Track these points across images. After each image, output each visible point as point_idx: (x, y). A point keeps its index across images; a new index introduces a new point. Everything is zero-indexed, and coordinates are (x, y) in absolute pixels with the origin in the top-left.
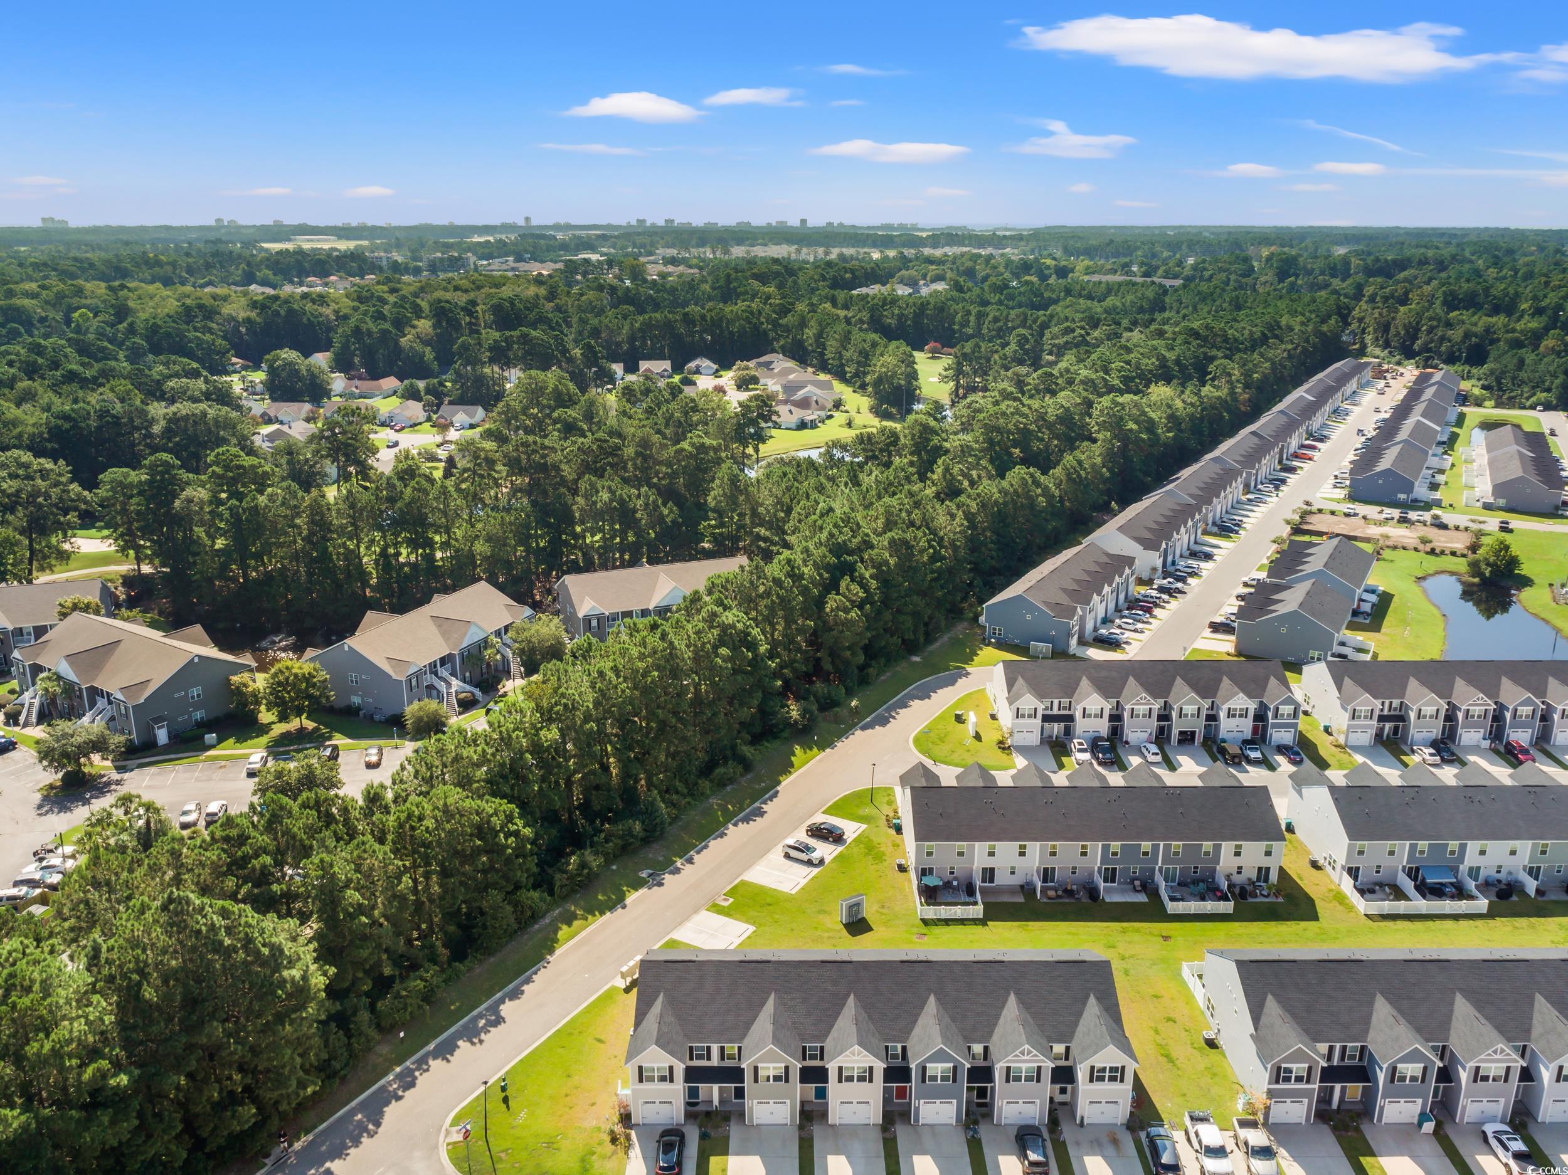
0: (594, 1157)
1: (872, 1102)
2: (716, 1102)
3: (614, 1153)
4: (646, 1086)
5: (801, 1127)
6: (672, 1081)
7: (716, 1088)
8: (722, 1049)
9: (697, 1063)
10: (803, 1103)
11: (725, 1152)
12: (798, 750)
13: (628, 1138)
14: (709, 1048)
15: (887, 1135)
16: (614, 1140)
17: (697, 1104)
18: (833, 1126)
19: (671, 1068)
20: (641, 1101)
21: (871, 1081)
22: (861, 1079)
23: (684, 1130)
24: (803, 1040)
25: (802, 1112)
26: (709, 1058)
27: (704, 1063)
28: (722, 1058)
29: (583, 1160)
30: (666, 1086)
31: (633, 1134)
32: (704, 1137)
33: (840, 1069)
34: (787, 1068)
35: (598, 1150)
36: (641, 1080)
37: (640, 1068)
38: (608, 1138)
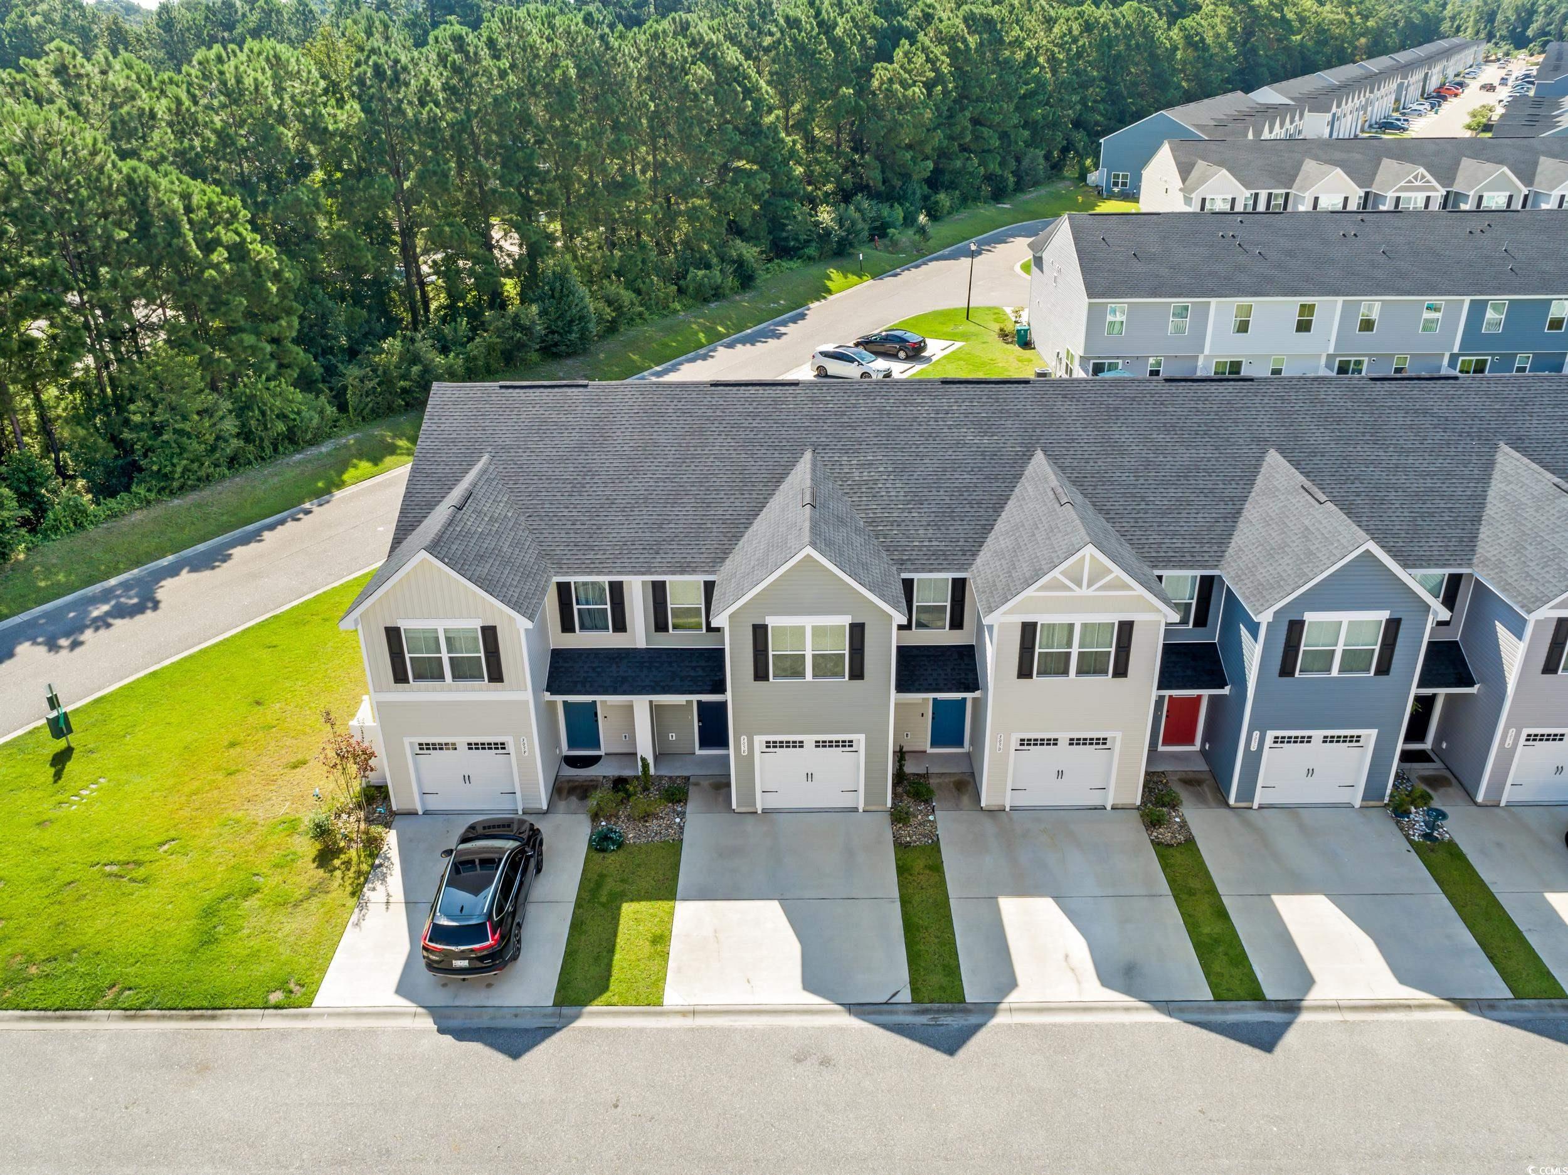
0: (253, 902)
1: (1116, 737)
2: (645, 747)
3: (315, 891)
4: (418, 693)
5: (899, 817)
6: (496, 676)
7: (641, 704)
8: (658, 591)
9: (583, 640)
10: (901, 755)
11: (666, 890)
12: (833, 273)
13: (373, 846)
14: (617, 590)
15: (1164, 834)
16: (326, 857)
17: (593, 761)
18: (995, 813)
19: (490, 634)
20: (409, 742)
21: (1121, 671)
22: (1091, 665)
23: (544, 826)
24: (901, 564)
25: (900, 777)
26: (620, 626)
27: (605, 639)
28: (661, 625)
29: (209, 913)
30: (480, 692)
31: (391, 839)
32: (602, 843)
33: (1028, 630)
34: (857, 631)
35: (270, 883)
36: (400, 677)
37: (393, 635)
38: (308, 848)
